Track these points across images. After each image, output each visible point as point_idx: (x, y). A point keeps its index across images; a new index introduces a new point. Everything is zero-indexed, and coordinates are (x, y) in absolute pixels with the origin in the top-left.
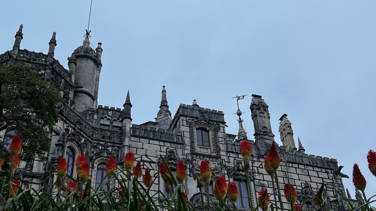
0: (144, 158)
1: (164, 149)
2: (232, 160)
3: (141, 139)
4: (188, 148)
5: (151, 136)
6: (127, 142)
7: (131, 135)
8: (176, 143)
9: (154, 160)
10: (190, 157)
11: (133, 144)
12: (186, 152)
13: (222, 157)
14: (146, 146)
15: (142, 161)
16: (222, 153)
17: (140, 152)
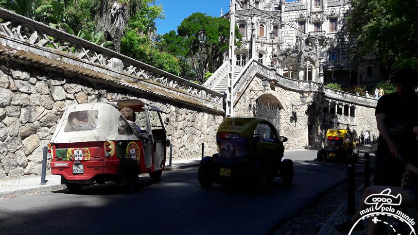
0: (290, 20)
1: (298, 14)
2: (329, 10)
3: (289, 12)
4: (310, 10)
5: (293, 9)
6: (283, 15)
7: (285, 11)
8: (304, 9)
9: (295, 20)
10: (309, 15)
11: (286, 15)
12: (308, 12)
13: (325, 10)
14: (291, 14)
15: (290, 21)
16: (325, 8)
17: (289, 18)
